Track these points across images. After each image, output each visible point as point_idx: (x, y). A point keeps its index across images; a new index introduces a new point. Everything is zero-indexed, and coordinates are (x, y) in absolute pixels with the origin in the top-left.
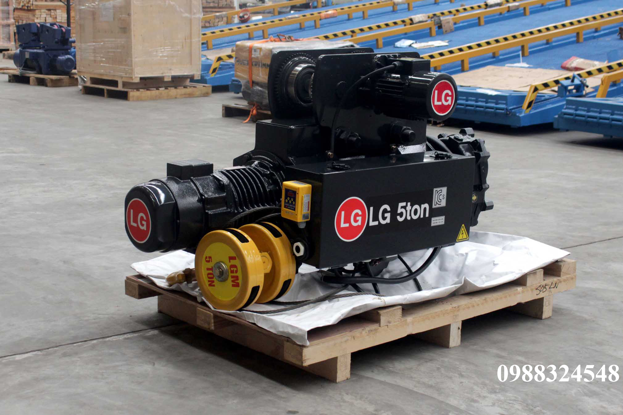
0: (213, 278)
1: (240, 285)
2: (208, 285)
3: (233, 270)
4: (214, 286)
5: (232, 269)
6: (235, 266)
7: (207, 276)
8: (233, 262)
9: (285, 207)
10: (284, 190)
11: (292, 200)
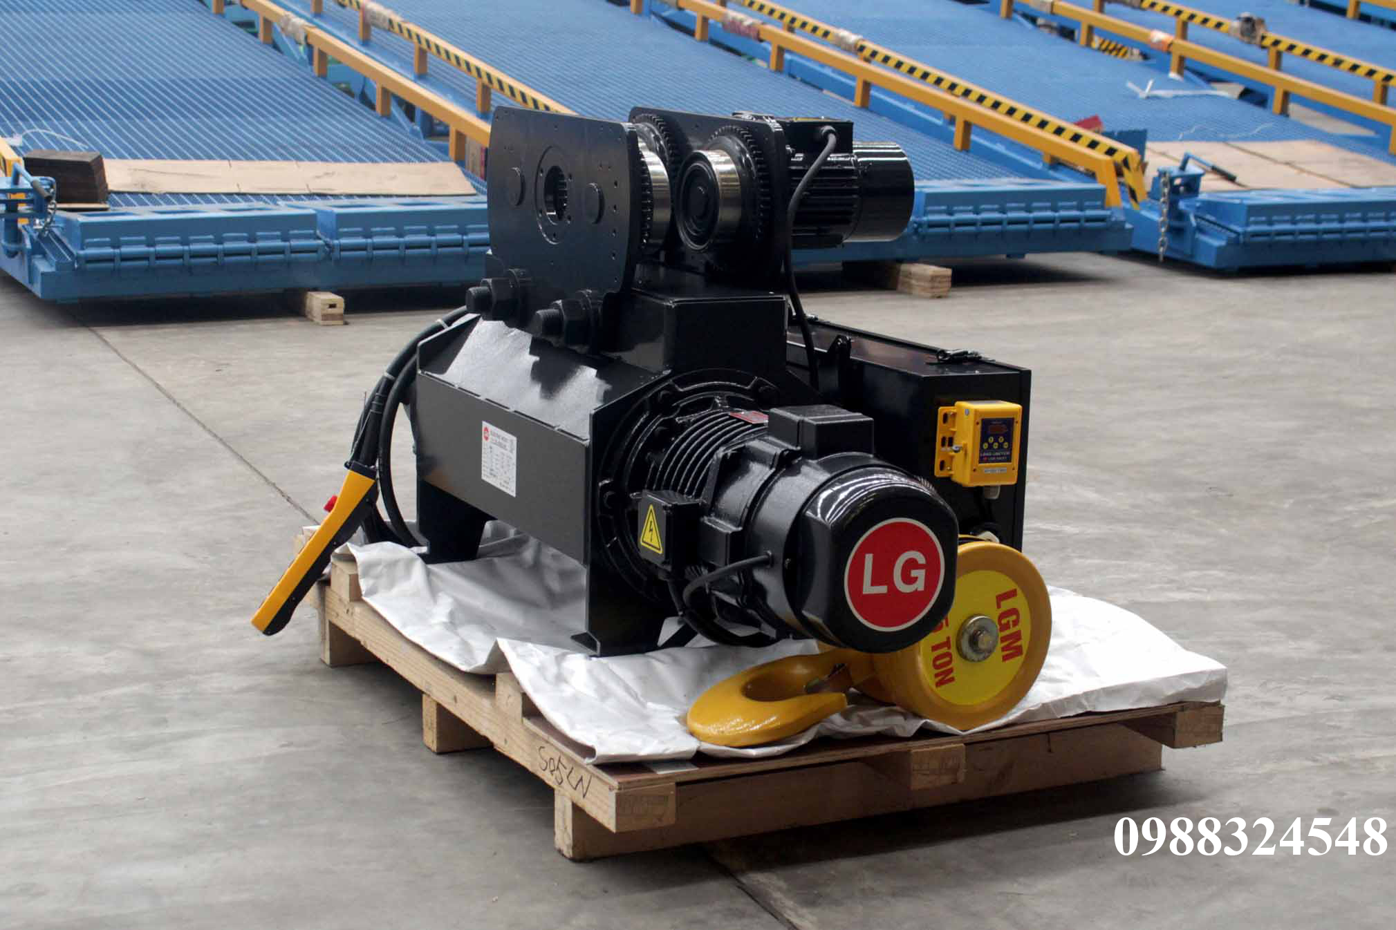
0: (950, 662)
1: (1025, 651)
2: (934, 687)
3: (1008, 622)
4: (952, 679)
5: (1004, 621)
6: (1014, 611)
7: (931, 663)
8: (1007, 605)
9: (982, 460)
10: (978, 423)
11: (1001, 439)
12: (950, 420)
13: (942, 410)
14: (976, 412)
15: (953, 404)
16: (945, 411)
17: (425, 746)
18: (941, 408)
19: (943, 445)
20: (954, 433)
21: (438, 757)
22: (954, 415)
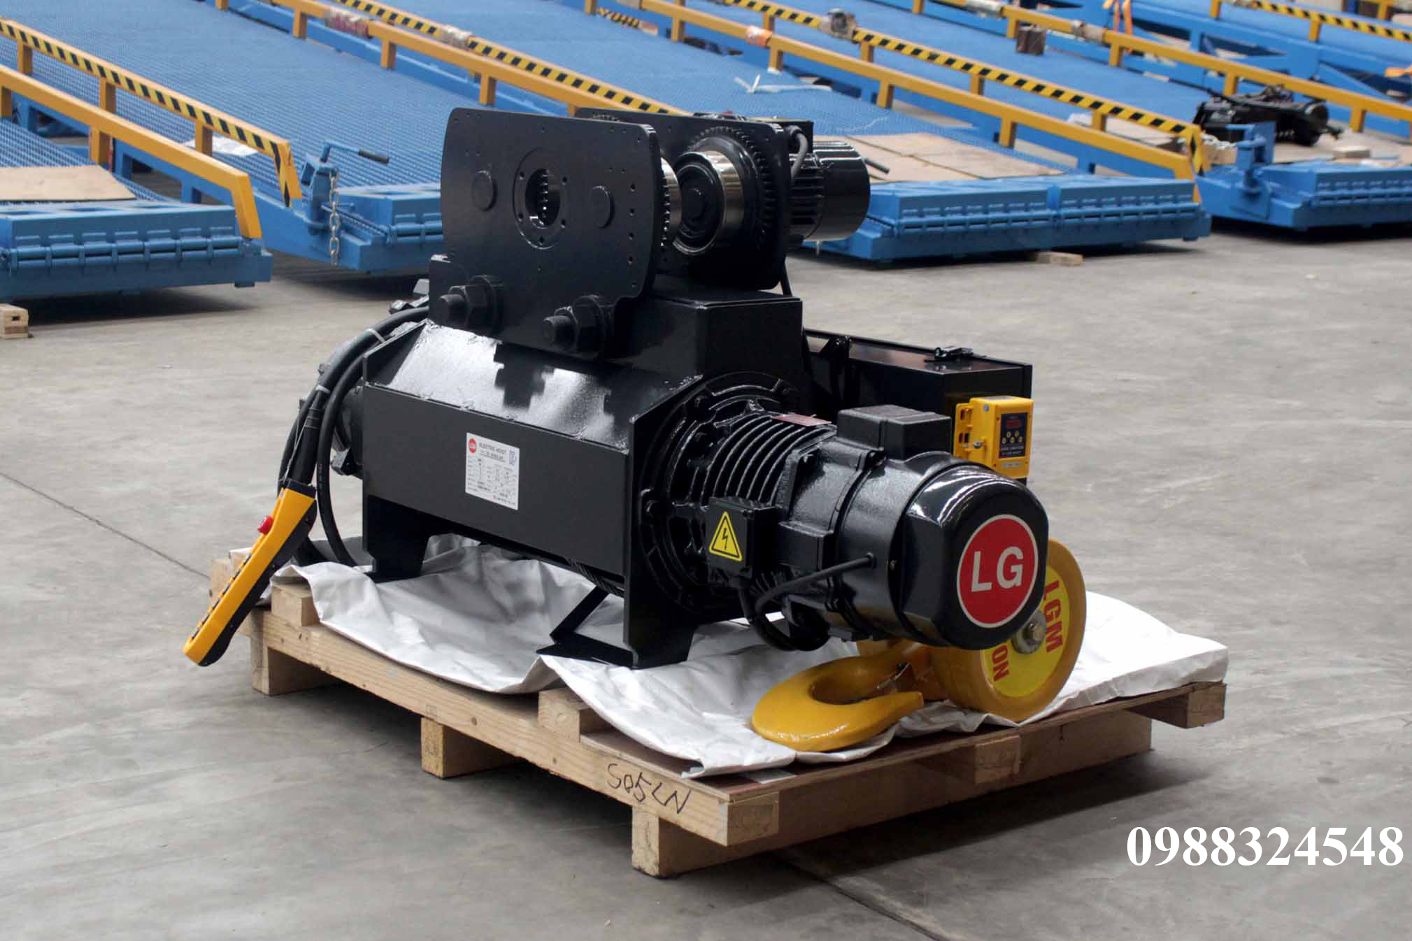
0: (1005, 655)
1: (1064, 641)
3: (1052, 613)
4: (1009, 672)
5: (1049, 613)
6: (1056, 603)
7: (991, 658)
8: (1052, 596)
9: (1001, 456)
10: (998, 419)
11: (1017, 434)
12: (966, 416)
13: (960, 407)
14: (997, 407)
15: (968, 401)
16: (962, 408)
17: (425, 771)
18: (958, 405)
19: (960, 441)
20: (970, 429)
21: (445, 783)
22: (970, 411)
